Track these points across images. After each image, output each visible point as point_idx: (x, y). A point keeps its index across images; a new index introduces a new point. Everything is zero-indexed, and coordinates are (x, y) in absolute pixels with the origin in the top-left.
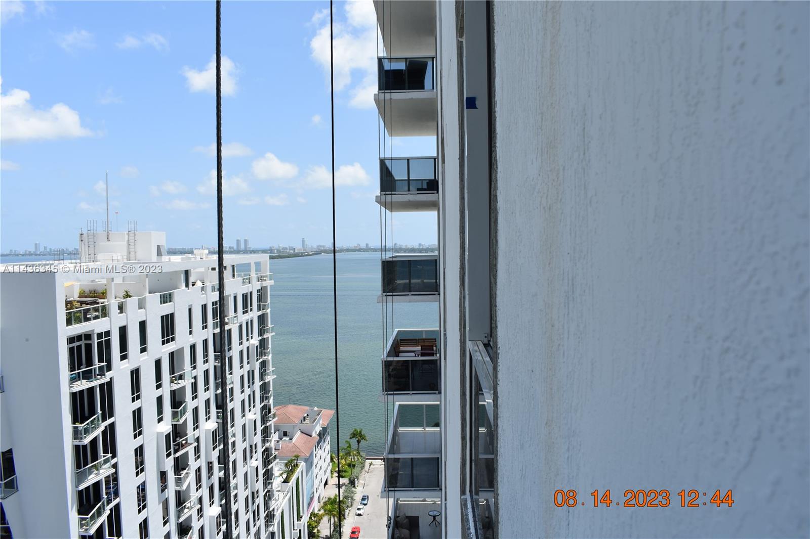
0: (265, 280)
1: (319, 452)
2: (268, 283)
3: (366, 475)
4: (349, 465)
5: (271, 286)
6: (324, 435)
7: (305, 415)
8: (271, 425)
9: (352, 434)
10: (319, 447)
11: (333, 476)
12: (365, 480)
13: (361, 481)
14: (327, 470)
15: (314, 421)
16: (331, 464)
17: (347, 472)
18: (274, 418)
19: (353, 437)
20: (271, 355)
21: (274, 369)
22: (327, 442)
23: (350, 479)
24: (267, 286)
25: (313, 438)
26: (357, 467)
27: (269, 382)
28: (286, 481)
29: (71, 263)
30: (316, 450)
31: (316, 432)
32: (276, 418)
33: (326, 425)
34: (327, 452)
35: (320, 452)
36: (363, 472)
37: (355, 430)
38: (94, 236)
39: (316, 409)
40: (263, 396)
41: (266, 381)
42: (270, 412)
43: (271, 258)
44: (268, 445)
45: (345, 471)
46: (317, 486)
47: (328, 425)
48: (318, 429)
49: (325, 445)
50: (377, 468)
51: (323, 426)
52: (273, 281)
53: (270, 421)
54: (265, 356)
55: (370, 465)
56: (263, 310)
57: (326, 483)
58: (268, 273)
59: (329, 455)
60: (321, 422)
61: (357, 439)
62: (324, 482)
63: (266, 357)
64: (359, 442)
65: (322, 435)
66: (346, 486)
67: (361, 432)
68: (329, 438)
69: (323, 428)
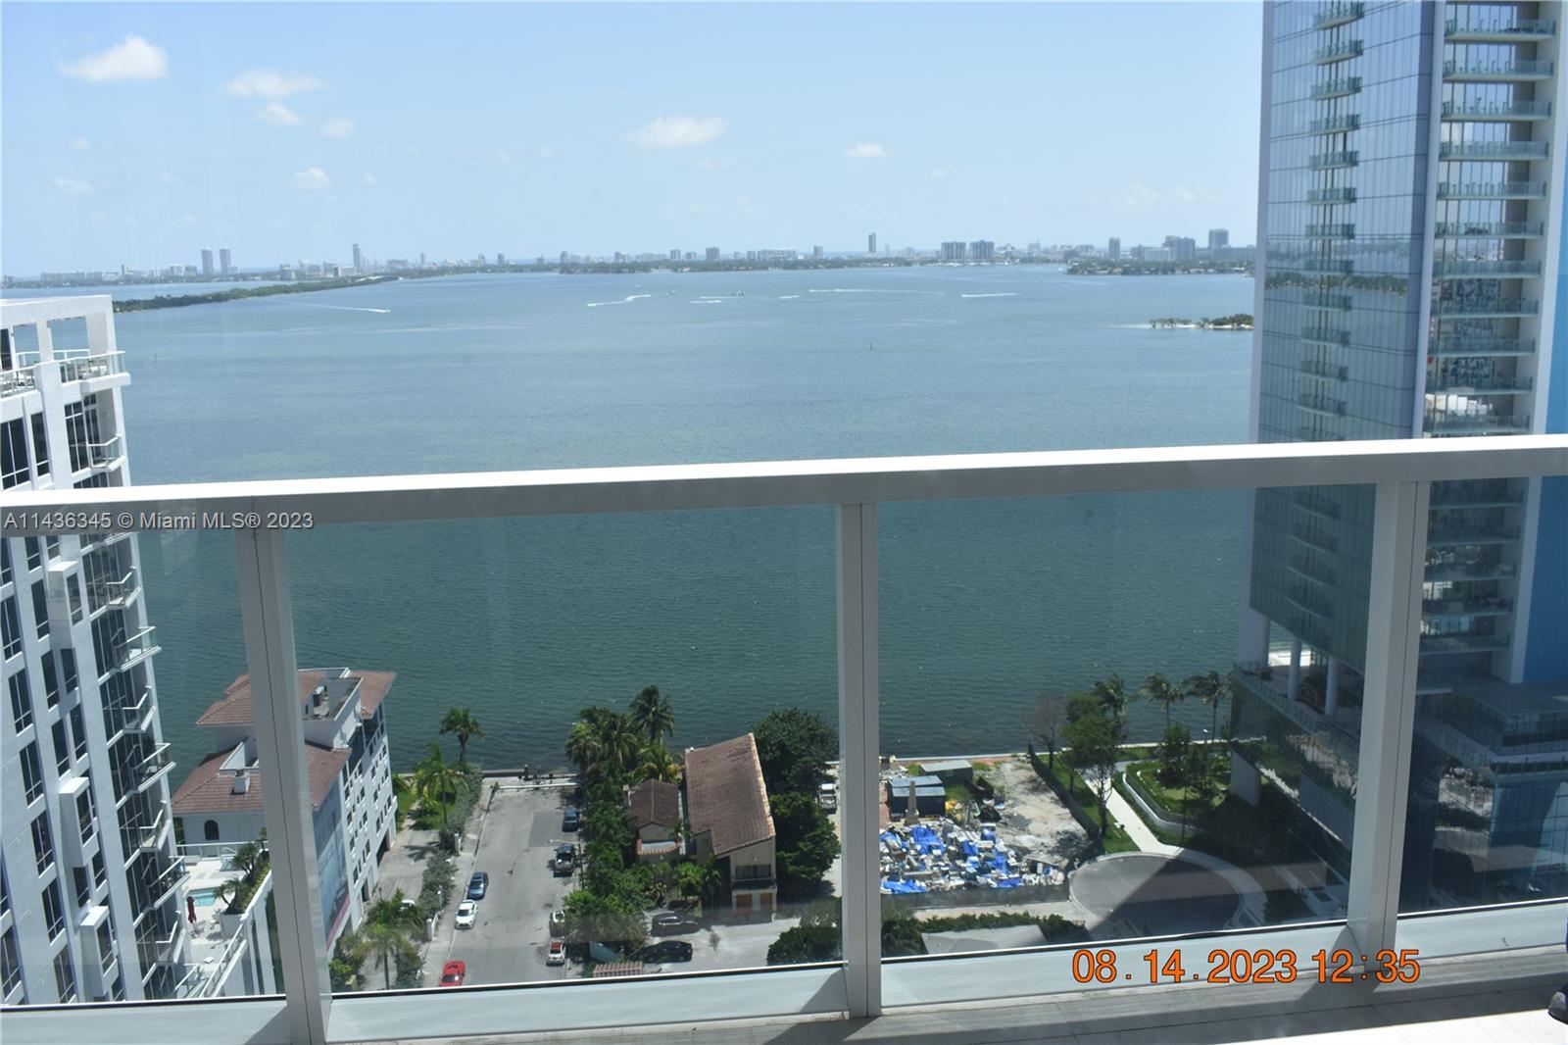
0: (97, 374)
1: (355, 782)
2: (113, 381)
3: (482, 818)
4: (439, 798)
5: (124, 389)
6: (370, 734)
7: (319, 690)
8: (157, 784)
9: (444, 722)
10: (356, 769)
11: (404, 825)
12: (479, 832)
13: (471, 836)
14: (385, 818)
15: (338, 709)
16: (394, 799)
17: (437, 813)
18: (163, 766)
19: (449, 729)
20: (139, 591)
21: (152, 628)
22: (381, 751)
23: (442, 835)
24: (109, 392)
25: (335, 752)
26: (459, 800)
27: (140, 668)
28: (235, 909)
30: (345, 780)
31: (343, 737)
32: (172, 765)
33: (372, 712)
34: (380, 772)
35: (358, 781)
36: (476, 813)
37: (453, 712)
39: (347, 673)
40: (118, 712)
41: (125, 667)
42: (150, 746)
43: (120, 306)
44: (148, 844)
45: (432, 812)
46: (356, 864)
47: (380, 707)
48: (350, 726)
49: (374, 761)
50: (511, 799)
51: (362, 718)
52: (126, 374)
53: (151, 774)
54: (116, 597)
55: (493, 792)
56: (95, 463)
57: (384, 847)
58: (112, 351)
59: (388, 782)
60: (358, 708)
61: (458, 733)
62: (375, 847)
63: (117, 601)
64: (463, 739)
65: (362, 742)
66: (434, 852)
67: (466, 716)
68: (385, 740)
69: (366, 722)
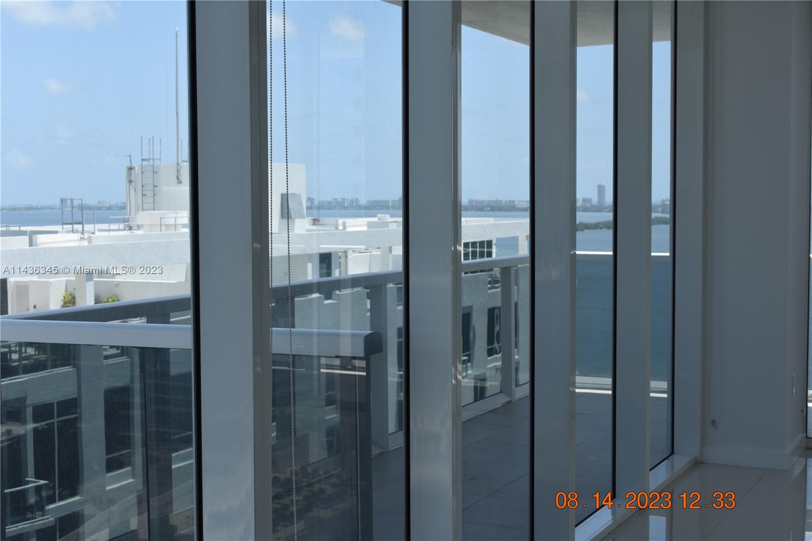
29: (73, 231)
38: (155, 173)
